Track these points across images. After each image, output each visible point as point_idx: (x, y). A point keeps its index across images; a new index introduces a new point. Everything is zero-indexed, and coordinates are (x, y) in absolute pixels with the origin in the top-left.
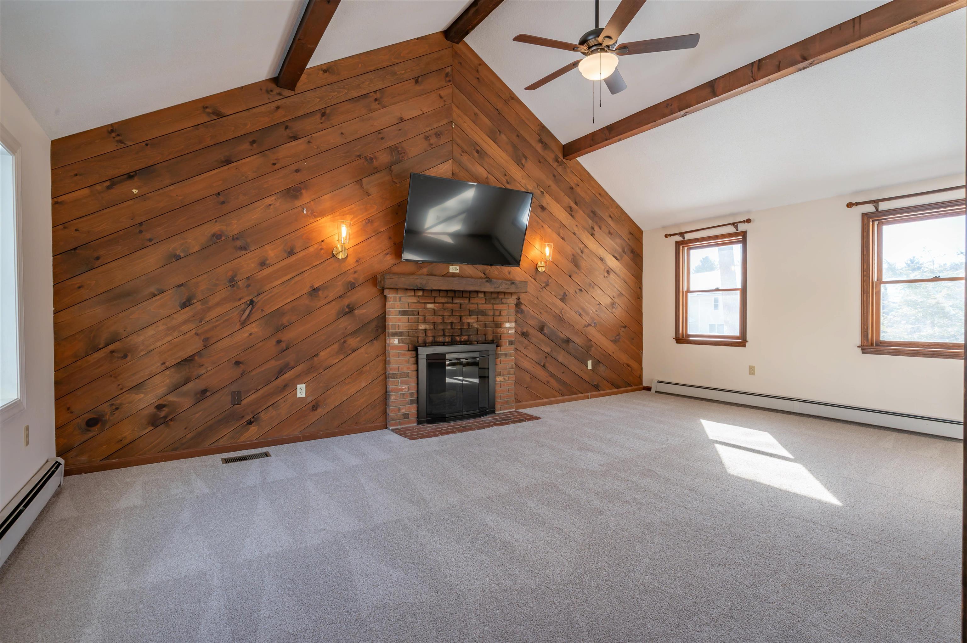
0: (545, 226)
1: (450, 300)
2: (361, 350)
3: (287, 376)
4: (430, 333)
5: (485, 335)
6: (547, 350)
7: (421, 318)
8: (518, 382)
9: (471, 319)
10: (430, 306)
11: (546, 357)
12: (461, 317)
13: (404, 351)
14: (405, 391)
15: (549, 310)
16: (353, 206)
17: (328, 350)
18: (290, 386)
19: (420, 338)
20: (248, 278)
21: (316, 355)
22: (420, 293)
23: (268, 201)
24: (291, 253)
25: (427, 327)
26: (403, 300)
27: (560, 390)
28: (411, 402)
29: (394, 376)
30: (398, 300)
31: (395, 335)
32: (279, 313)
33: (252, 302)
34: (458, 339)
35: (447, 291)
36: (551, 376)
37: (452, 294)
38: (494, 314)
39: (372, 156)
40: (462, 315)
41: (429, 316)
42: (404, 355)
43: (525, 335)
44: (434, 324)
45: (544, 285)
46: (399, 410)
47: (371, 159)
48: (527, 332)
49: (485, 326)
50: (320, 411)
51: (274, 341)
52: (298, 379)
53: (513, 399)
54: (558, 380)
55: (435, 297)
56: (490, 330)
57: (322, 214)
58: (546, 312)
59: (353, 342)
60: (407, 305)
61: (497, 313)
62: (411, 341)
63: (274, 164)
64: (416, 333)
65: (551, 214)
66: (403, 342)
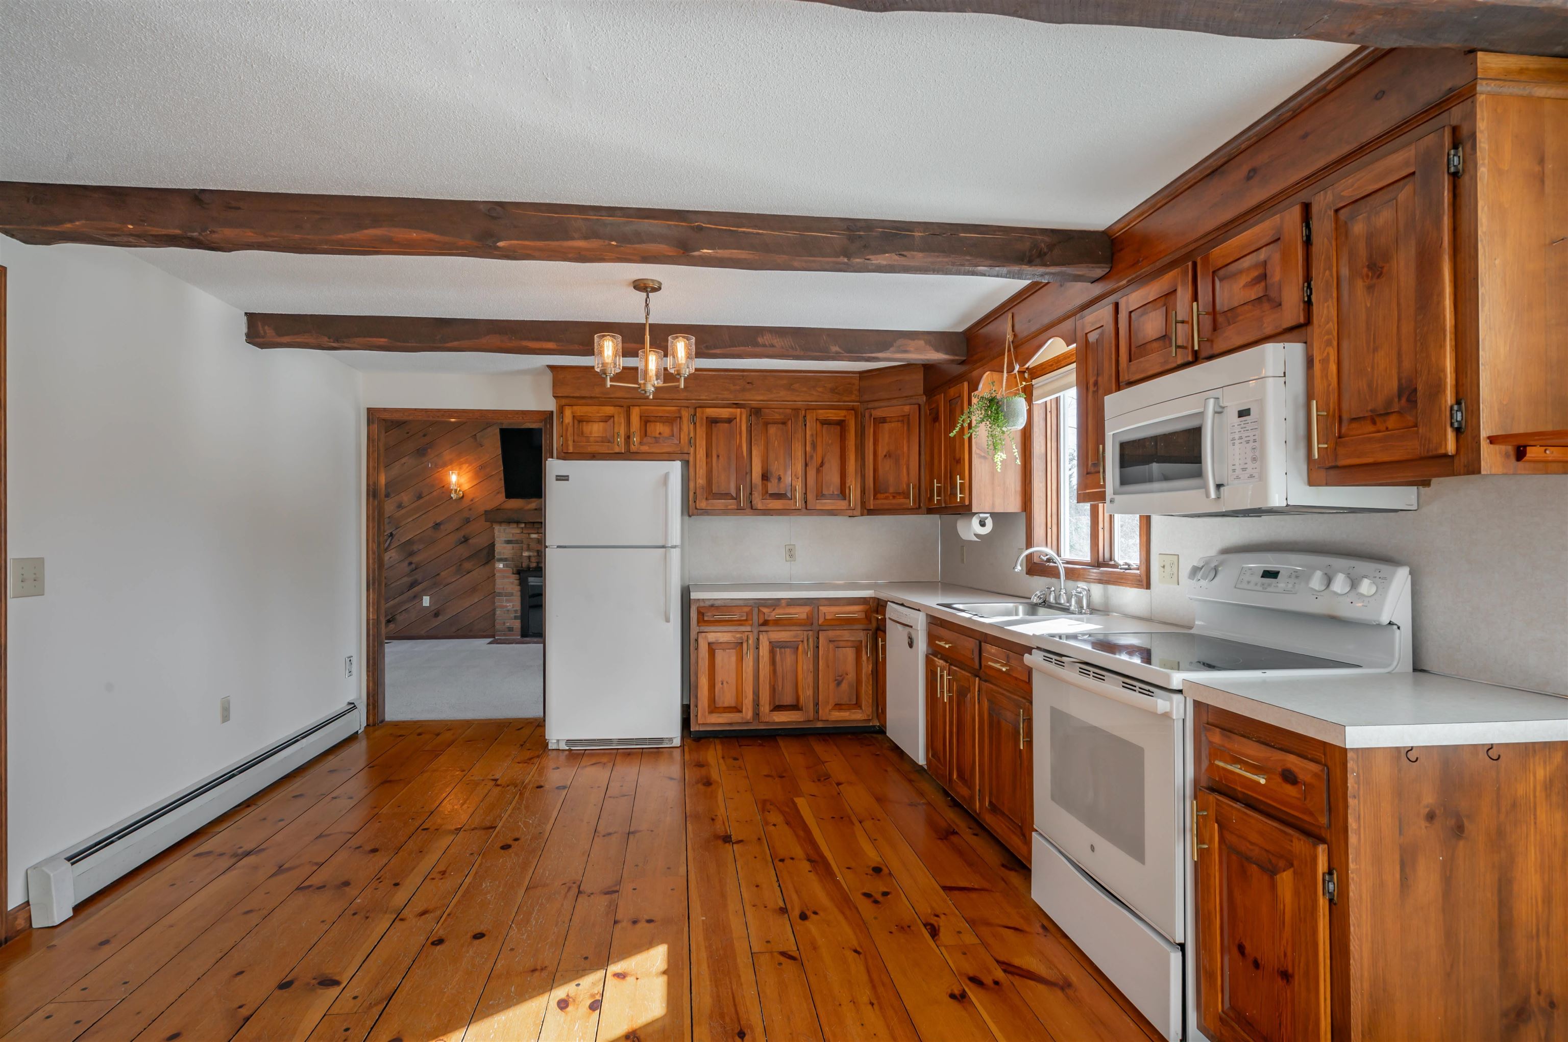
2: (473, 572)
3: (416, 589)
4: (533, 560)
7: (525, 546)
10: (533, 536)
13: (510, 574)
14: (509, 608)
16: (468, 456)
17: (447, 571)
18: (418, 597)
19: (523, 564)
20: (389, 517)
21: (438, 574)
22: (523, 525)
23: (403, 460)
24: (420, 497)
25: (531, 554)
26: (509, 531)
28: (516, 618)
29: (500, 594)
30: (505, 531)
31: (500, 560)
32: (410, 542)
33: (391, 535)
41: (533, 545)
42: (508, 577)
46: (504, 623)
50: (441, 619)
51: (406, 563)
52: (424, 592)
57: (445, 465)
59: (467, 565)
60: (511, 535)
62: (515, 566)
63: (408, 433)
64: (520, 559)
66: (508, 567)
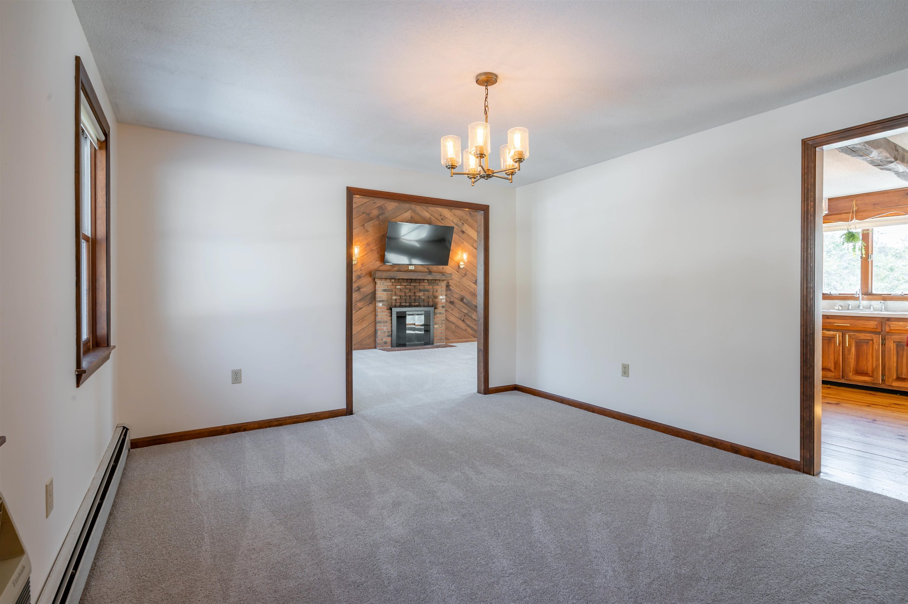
0: (465, 242)
1: (409, 284)
2: (364, 309)
4: (398, 301)
5: (428, 302)
6: (466, 311)
7: (394, 293)
8: (447, 328)
9: (421, 294)
10: (398, 287)
11: (465, 316)
12: (415, 293)
13: (385, 310)
14: (385, 330)
15: (467, 289)
16: (360, 238)
19: (393, 304)
22: (393, 281)
25: (397, 298)
26: (385, 284)
27: (473, 335)
28: (388, 336)
29: (380, 322)
30: (382, 284)
31: (380, 301)
34: (413, 304)
35: (407, 279)
36: (468, 326)
37: (410, 281)
38: (433, 291)
39: (369, 212)
40: (416, 291)
41: (398, 292)
42: (385, 312)
43: (452, 303)
44: (400, 296)
45: (463, 275)
46: (382, 339)
47: (369, 213)
48: (453, 301)
49: (428, 297)
53: (444, 338)
54: (472, 328)
55: (401, 282)
56: (431, 300)
58: (465, 290)
60: (386, 286)
61: (435, 291)
62: (389, 305)
64: (391, 300)
65: (468, 235)
66: (384, 305)
